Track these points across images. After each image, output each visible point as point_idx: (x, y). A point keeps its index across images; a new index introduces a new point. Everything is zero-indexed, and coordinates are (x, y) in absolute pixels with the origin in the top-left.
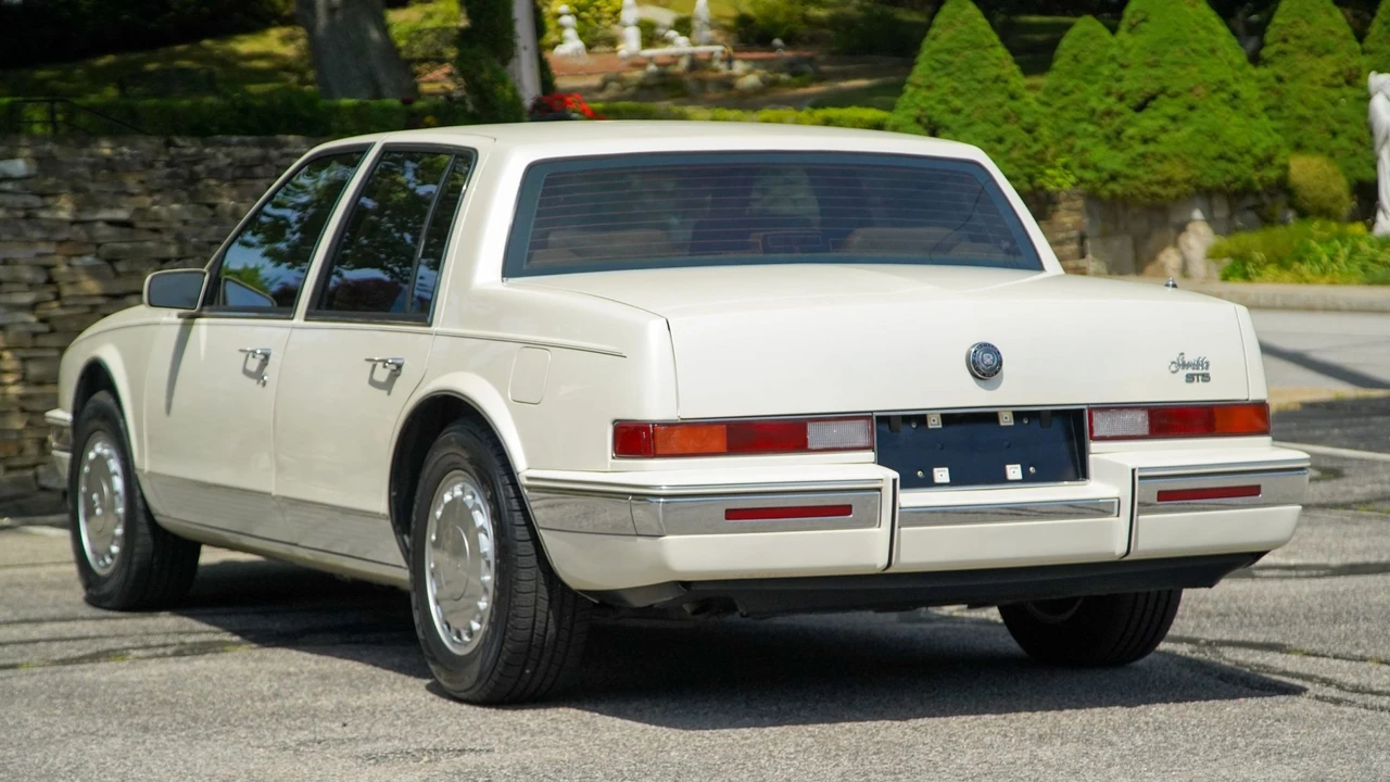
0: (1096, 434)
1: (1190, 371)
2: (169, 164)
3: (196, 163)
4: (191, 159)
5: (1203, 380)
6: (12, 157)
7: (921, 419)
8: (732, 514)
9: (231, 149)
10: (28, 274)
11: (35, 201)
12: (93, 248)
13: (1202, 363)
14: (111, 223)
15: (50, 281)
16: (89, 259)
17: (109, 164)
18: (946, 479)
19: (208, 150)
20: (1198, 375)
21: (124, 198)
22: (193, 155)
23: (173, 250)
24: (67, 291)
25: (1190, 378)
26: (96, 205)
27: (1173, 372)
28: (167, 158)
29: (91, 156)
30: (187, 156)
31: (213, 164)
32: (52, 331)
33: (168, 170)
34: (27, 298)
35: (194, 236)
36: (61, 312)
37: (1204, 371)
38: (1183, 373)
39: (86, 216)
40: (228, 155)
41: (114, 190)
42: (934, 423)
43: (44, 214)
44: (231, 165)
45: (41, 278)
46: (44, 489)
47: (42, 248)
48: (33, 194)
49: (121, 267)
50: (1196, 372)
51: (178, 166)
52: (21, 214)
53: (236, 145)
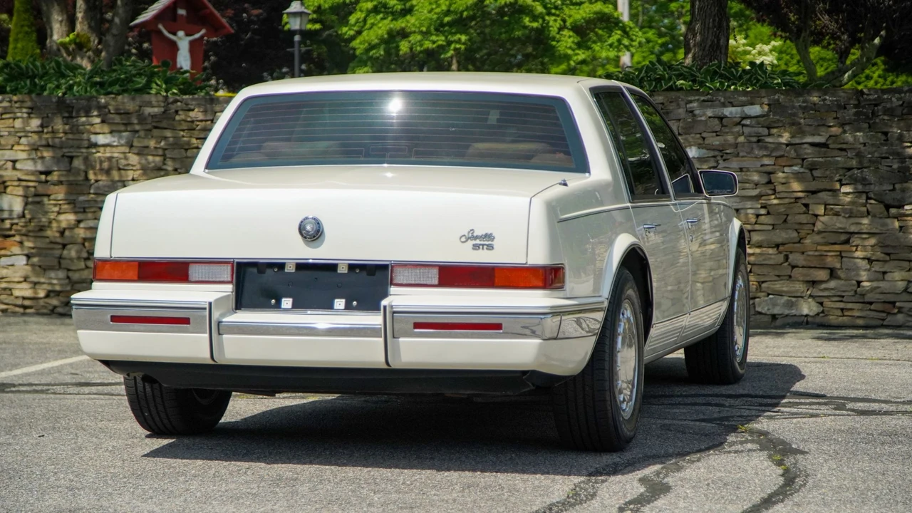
0: (395, 282)
1: (478, 242)
2: (856, 106)
3: (876, 105)
4: (873, 102)
5: (487, 249)
6: (752, 104)
7: (281, 266)
8: (115, 319)
9: (903, 95)
10: (756, 177)
11: (765, 131)
12: (800, 161)
13: (489, 237)
14: (812, 144)
15: (770, 182)
16: (796, 168)
17: (814, 107)
18: (289, 306)
19: (886, 96)
20: (483, 245)
21: (823, 129)
22: (875, 100)
23: (854, 163)
24: (779, 188)
25: (476, 247)
26: (803, 133)
27: (463, 242)
28: (856, 102)
29: (804, 102)
30: (870, 100)
31: (888, 106)
32: (768, 213)
33: (855, 110)
34: (755, 193)
35: (869, 153)
36: (775, 202)
37: (490, 242)
38: (471, 243)
39: (797, 141)
40: (898, 99)
41: (816, 124)
42: (290, 268)
43: (769, 140)
44: (902, 105)
45: (764, 180)
46: (760, 313)
47: (766, 161)
48: (762, 127)
49: (816, 173)
50: (482, 242)
51: (864, 107)
52: (754, 139)
53: (906, 93)
